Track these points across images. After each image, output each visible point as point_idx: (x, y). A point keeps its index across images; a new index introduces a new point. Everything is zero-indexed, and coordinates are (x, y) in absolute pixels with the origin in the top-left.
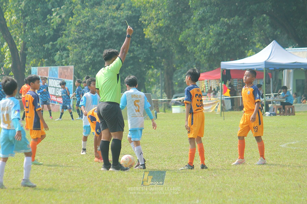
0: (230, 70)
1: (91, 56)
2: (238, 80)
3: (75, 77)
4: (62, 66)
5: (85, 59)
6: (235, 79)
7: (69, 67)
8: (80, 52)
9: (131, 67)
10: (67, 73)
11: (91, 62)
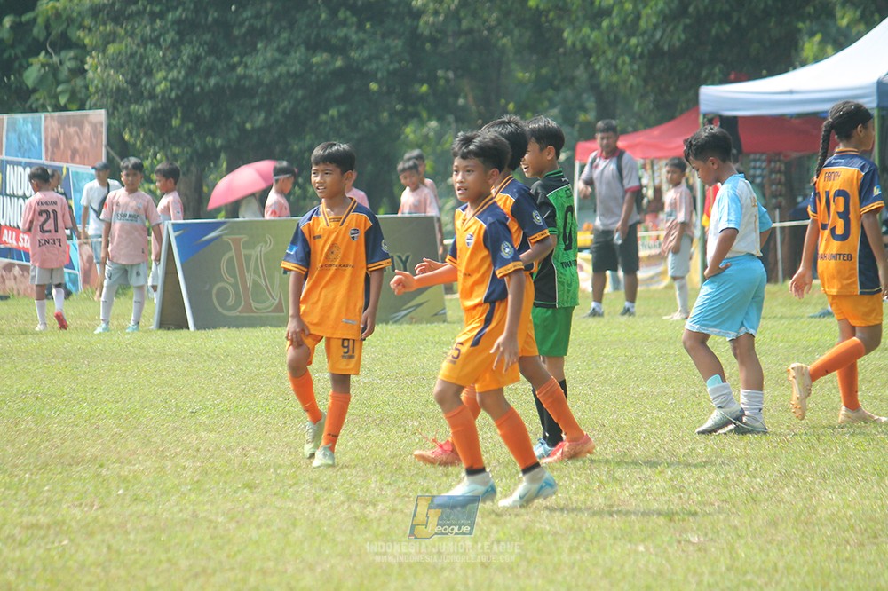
0: (735, 119)
1: (179, 72)
2: (769, 161)
3: (112, 153)
4: (57, 114)
5: (154, 82)
6: (755, 153)
7: (87, 116)
8: (132, 55)
9: (338, 111)
10: (80, 142)
11: (180, 93)
